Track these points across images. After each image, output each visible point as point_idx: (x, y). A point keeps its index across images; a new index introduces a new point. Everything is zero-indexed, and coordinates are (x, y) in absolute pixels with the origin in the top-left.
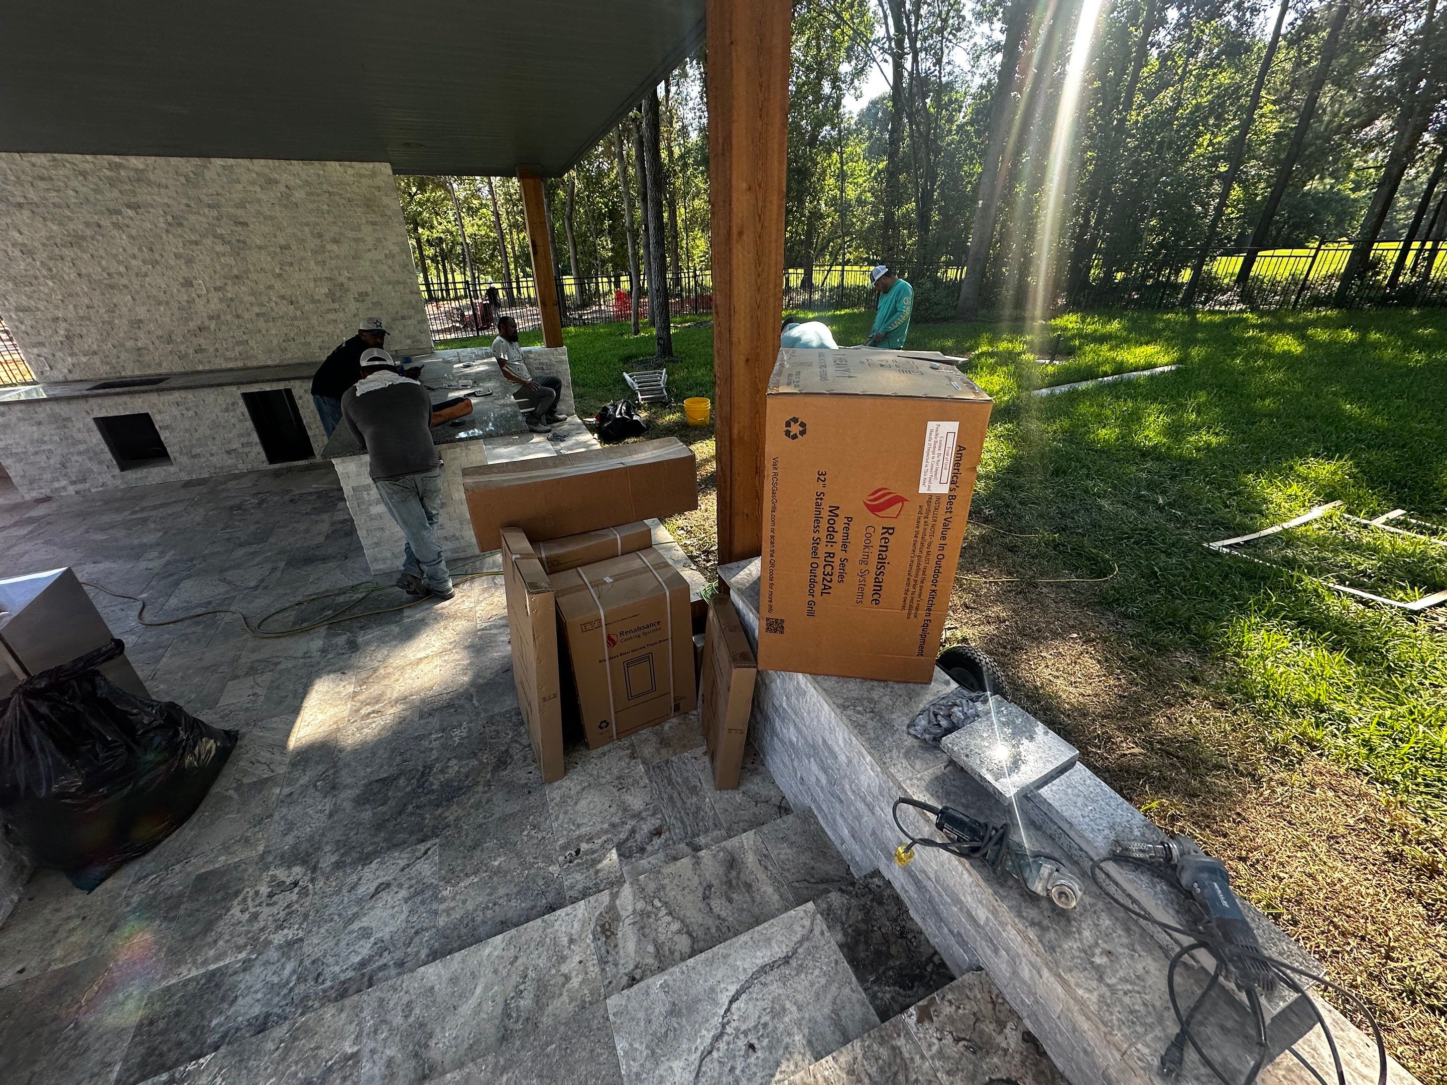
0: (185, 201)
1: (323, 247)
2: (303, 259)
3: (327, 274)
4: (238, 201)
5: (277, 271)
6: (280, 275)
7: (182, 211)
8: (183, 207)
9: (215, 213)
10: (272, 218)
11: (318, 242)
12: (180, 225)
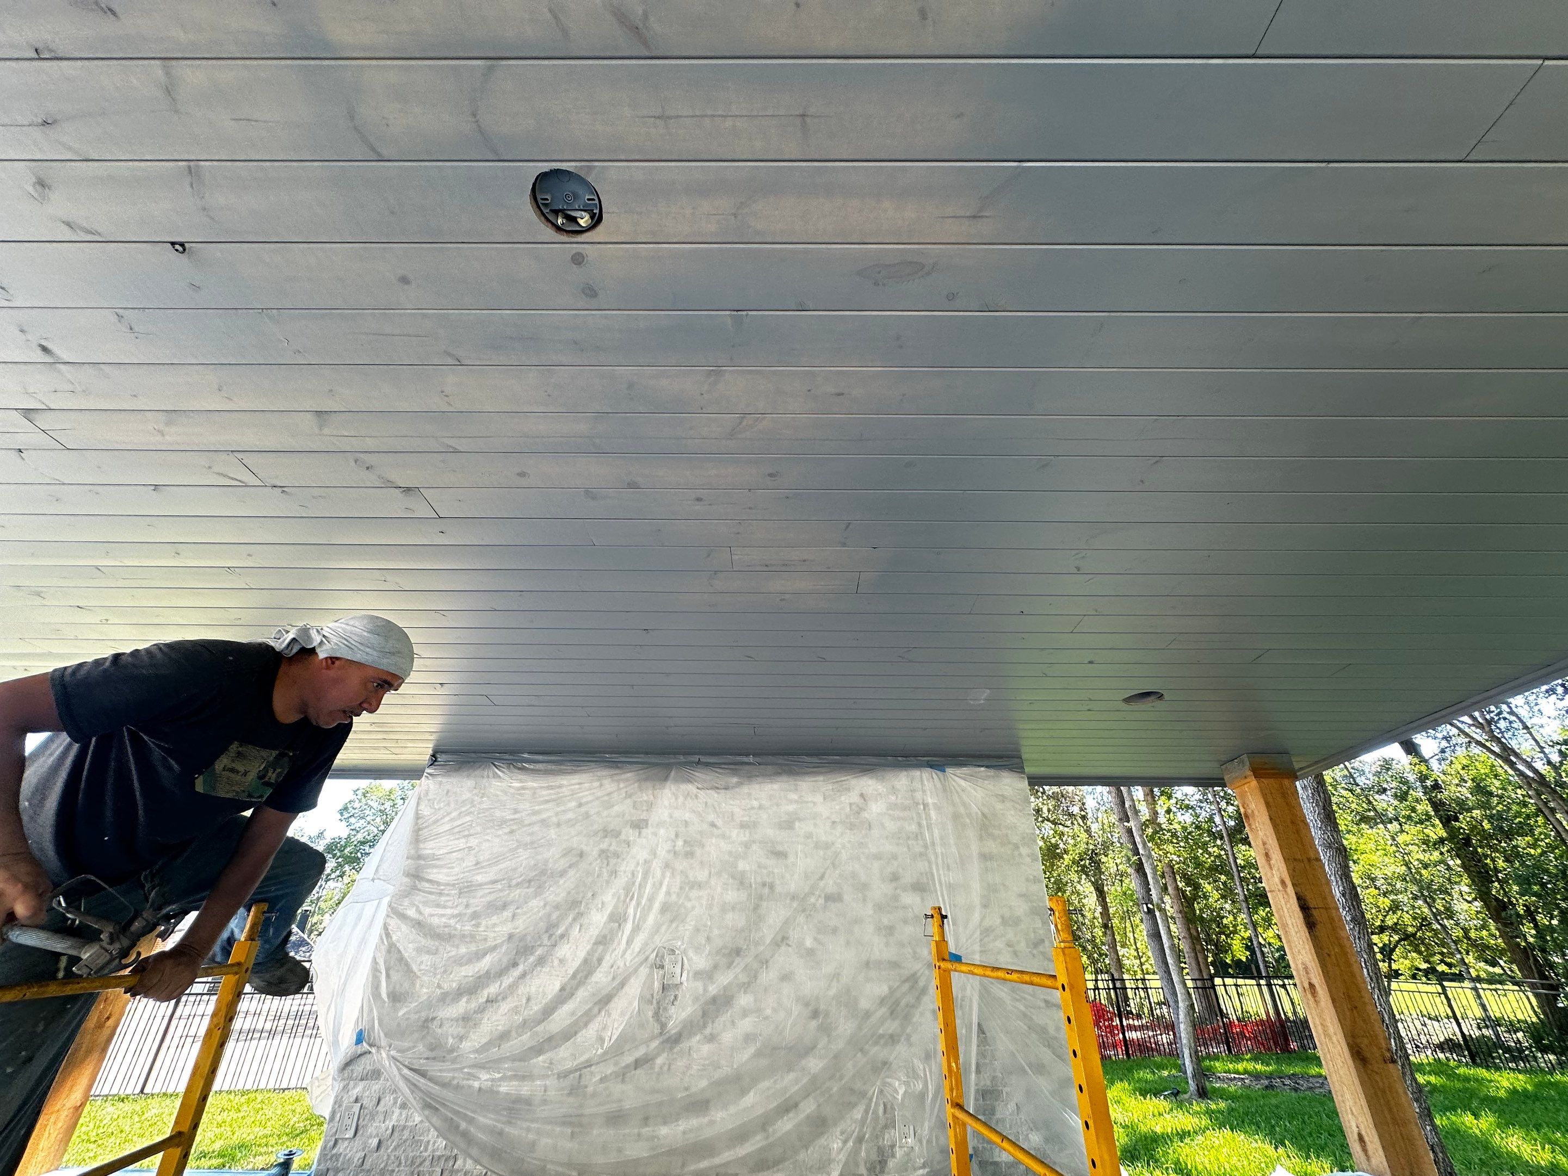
0: (711, 817)
1: (896, 898)
2: (857, 921)
3: (889, 954)
4: (785, 818)
5: (809, 943)
6: (811, 952)
7: (701, 833)
8: (705, 826)
9: (744, 836)
10: (827, 846)
11: (887, 889)
12: (690, 855)
